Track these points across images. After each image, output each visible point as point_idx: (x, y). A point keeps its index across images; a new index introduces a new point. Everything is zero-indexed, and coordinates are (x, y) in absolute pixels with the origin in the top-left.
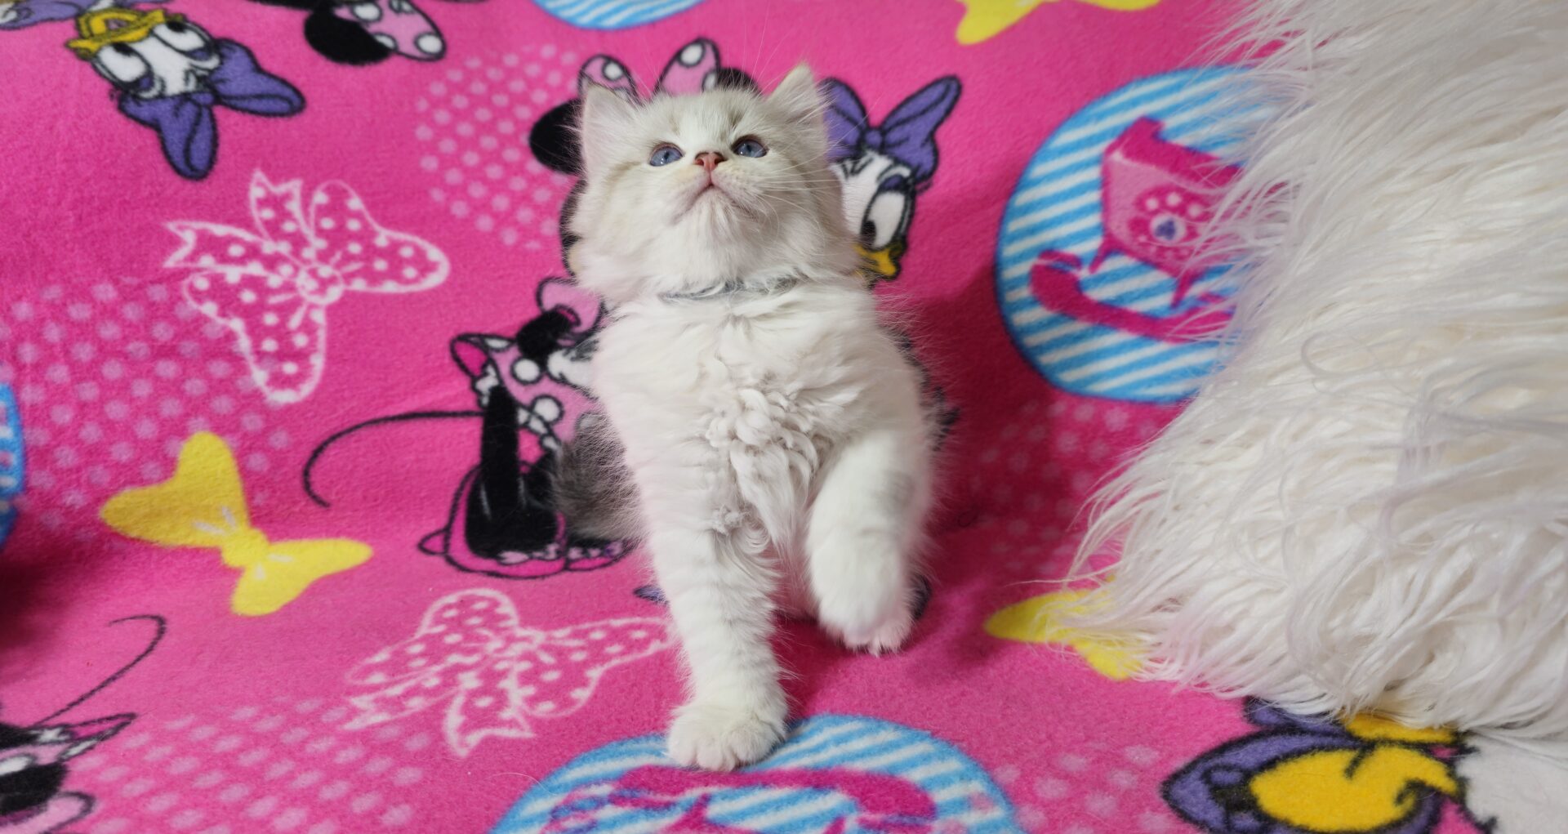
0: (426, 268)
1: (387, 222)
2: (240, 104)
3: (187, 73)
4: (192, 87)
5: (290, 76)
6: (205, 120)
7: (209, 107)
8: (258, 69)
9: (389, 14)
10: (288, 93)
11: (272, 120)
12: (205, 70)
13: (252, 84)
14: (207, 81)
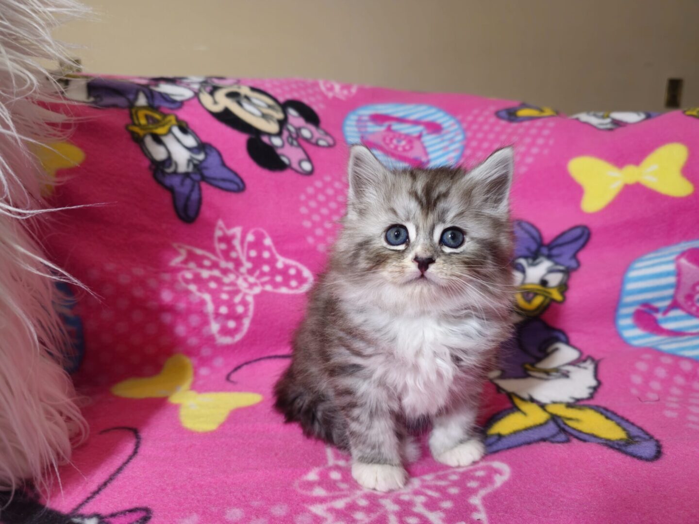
1: (284, 254)
2: (214, 182)
3: (190, 161)
4: (191, 169)
5: (239, 171)
6: (196, 189)
7: (198, 182)
8: (224, 164)
9: (287, 145)
10: (237, 180)
11: (229, 194)
12: (197, 160)
13: (220, 173)
14: (198, 167)
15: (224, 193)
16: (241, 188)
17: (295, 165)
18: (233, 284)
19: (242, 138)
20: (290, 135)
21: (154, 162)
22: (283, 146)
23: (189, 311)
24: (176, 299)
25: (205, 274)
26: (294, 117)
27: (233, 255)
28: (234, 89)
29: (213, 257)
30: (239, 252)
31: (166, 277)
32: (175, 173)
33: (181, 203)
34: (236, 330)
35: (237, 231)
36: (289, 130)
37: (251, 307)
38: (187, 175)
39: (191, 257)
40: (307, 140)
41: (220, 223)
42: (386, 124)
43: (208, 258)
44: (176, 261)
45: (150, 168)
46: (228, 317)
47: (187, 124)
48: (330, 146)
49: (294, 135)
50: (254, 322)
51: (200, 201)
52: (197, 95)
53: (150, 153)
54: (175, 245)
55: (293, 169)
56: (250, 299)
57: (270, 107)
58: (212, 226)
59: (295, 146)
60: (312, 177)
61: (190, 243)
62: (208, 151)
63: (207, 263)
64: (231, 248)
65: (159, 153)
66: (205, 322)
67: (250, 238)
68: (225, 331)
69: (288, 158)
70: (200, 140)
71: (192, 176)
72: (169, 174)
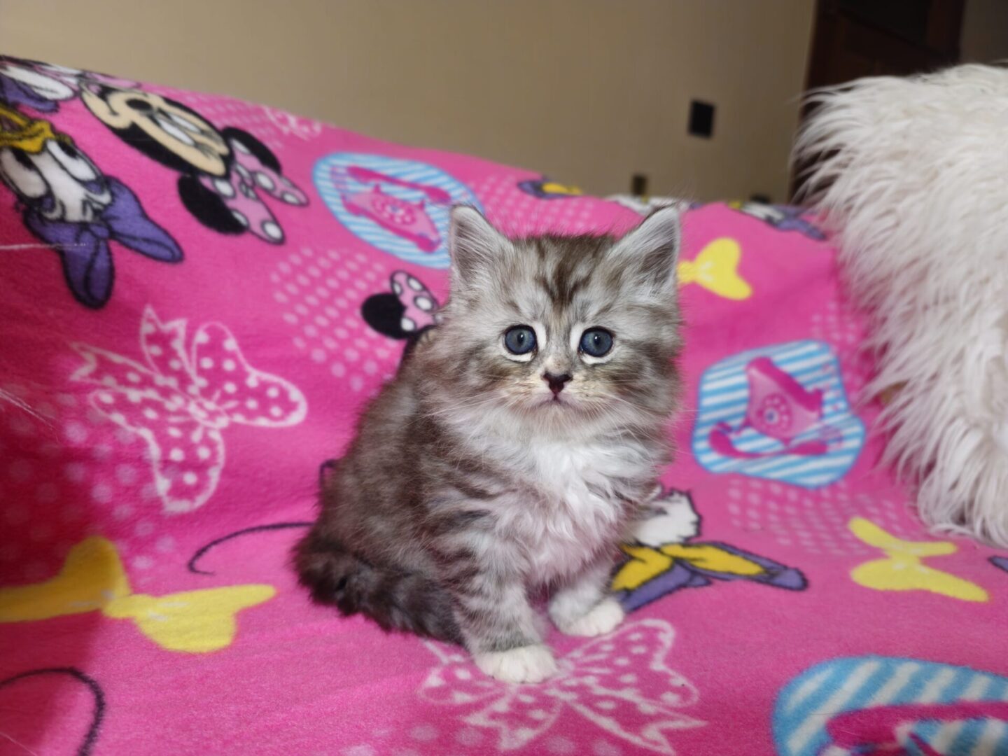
0: (289, 407)
1: (259, 364)
2: (135, 244)
3: (86, 203)
4: (89, 217)
5: (171, 230)
6: (103, 252)
7: (105, 240)
8: (144, 215)
9: (240, 195)
10: (169, 243)
11: (159, 264)
12: (99, 203)
13: (141, 229)
14: (102, 214)
15: (150, 263)
16: (177, 257)
17: (256, 227)
18: (181, 412)
19: (170, 177)
20: (243, 181)
21: (21, 197)
22: (234, 196)
23: (119, 458)
24: (94, 438)
25: (134, 396)
26: (243, 153)
27: (175, 365)
28: (137, 95)
29: (142, 369)
30: (183, 360)
31: (69, 400)
32: (62, 220)
33: (78, 274)
34: (198, 488)
35: (179, 325)
36: (238, 173)
37: (221, 449)
38: (83, 226)
39: (105, 367)
40: (266, 190)
41: (149, 311)
42: (373, 183)
43: (134, 370)
44: (81, 373)
45: (16, 208)
46: (184, 466)
47: (73, 141)
48: (301, 205)
49: (249, 182)
50: (225, 473)
51: (111, 271)
52: (77, 94)
53: (12, 182)
54: (75, 346)
55: (253, 233)
56: (216, 436)
57: (203, 132)
58: (134, 316)
59: (253, 199)
60: (283, 248)
61: (98, 344)
62: (116, 190)
63: (133, 377)
64: (170, 354)
65: (31, 185)
66: (146, 477)
67: (202, 337)
68: (180, 491)
69: (243, 215)
70: (100, 170)
71: (94, 228)
72: (53, 222)
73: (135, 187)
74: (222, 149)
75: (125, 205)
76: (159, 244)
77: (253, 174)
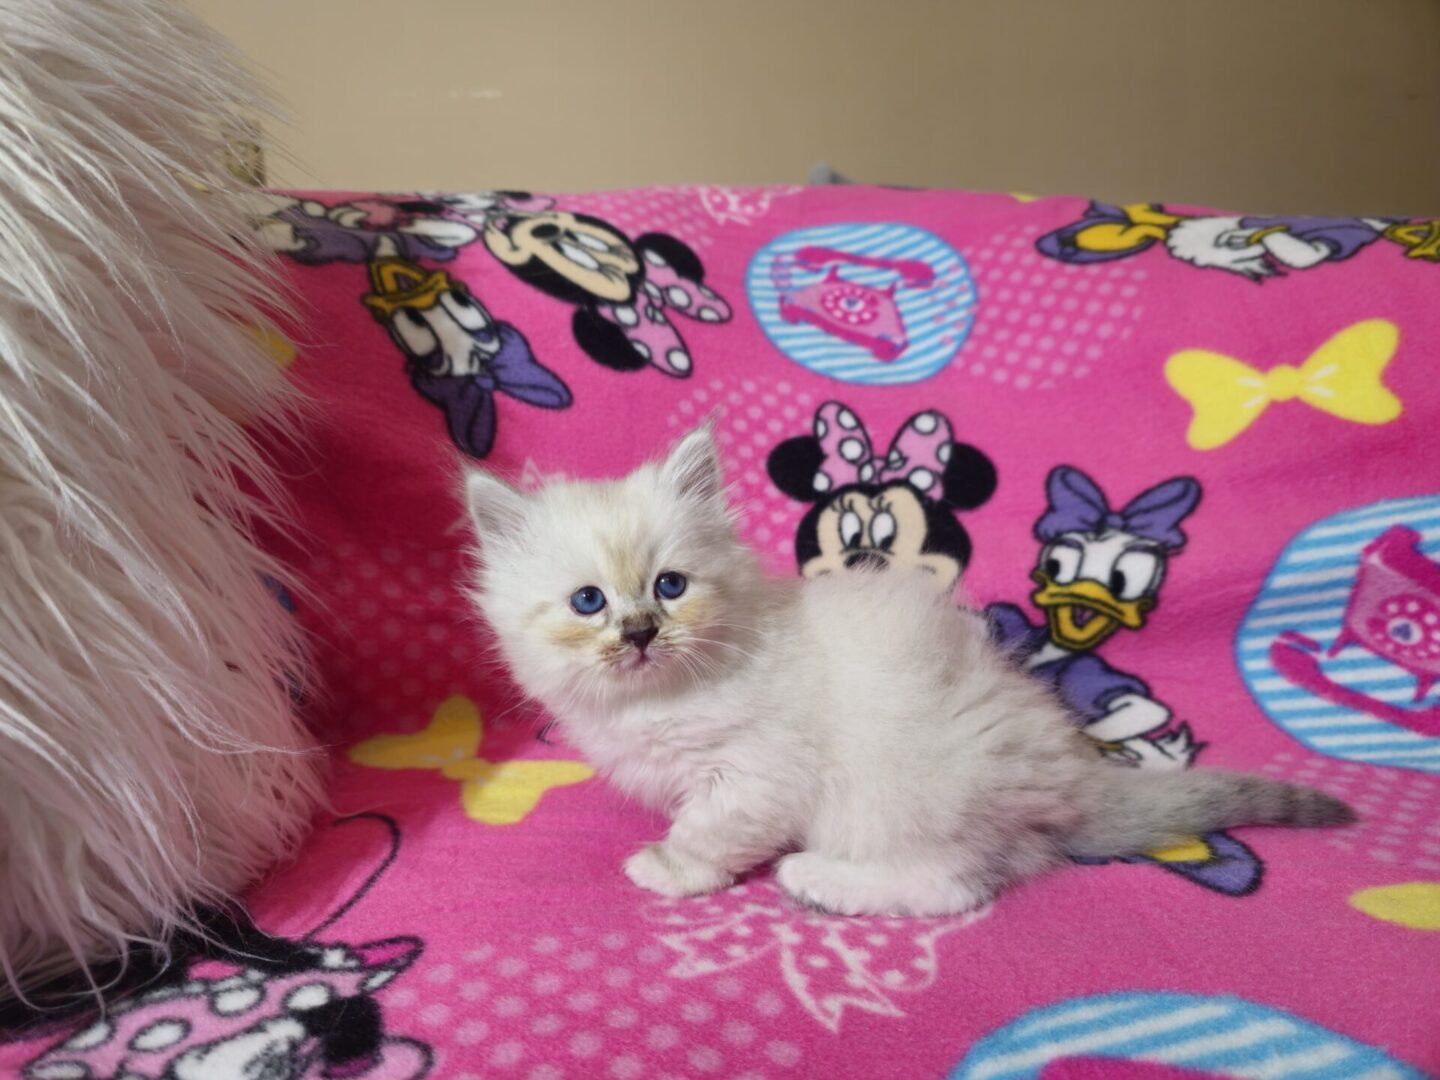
3: (474, 353)
4: (475, 369)
5: (560, 373)
6: (486, 404)
7: (490, 391)
8: (533, 360)
9: (645, 321)
10: (558, 387)
11: (544, 411)
12: (487, 353)
13: (528, 374)
14: (489, 365)
15: (533, 411)
17: (659, 360)
19: (564, 312)
20: (651, 303)
21: (412, 357)
22: (637, 324)
26: (657, 266)
28: (547, 219)
32: (449, 375)
33: (460, 429)
36: (647, 293)
38: (470, 379)
40: (680, 310)
41: (530, 463)
42: (828, 267)
45: (406, 368)
47: (467, 289)
48: (722, 321)
49: (658, 303)
51: (493, 427)
52: (481, 235)
53: (404, 342)
55: (655, 366)
57: (612, 250)
59: (658, 322)
60: (688, 381)
62: (504, 336)
65: (419, 342)
69: (646, 346)
70: (490, 316)
71: (478, 381)
72: (439, 378)
73: (525, 329)
74: (631, 266)
75: (515, 352)
76: (547, 389)
77: (665, 290)
